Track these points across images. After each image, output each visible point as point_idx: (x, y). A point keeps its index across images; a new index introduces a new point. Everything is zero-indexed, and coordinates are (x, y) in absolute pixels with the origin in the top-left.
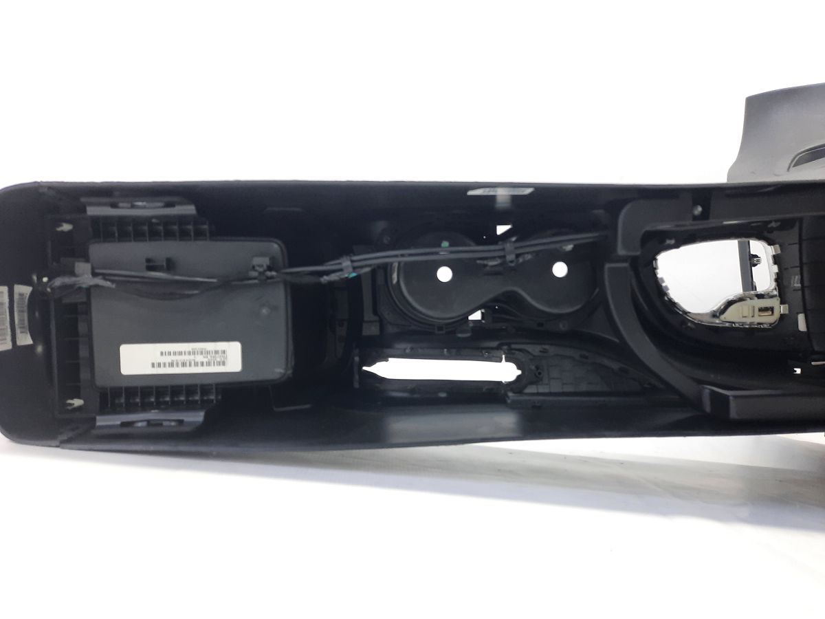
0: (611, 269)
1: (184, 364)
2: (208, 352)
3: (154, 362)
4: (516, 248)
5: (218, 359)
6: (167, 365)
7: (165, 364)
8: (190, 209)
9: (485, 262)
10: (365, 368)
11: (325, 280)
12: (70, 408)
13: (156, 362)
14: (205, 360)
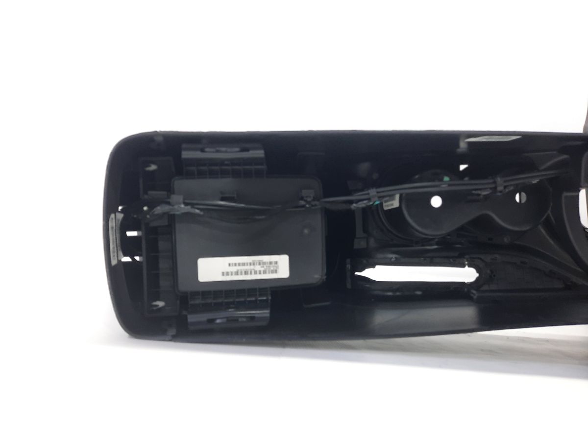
0: (566, 197)
1: (246, 273)
2: (264, 263)
3: (223, 271)
4: (505, 181)
5: (272, 269)
6: (234, 273)
7: (232, 273)
8: (260, 153)
9: (479, 192)
10: (357, 273)
11: (355, 207)
12: (155, 308)
13: (225, 271)
14: (262, 269)
